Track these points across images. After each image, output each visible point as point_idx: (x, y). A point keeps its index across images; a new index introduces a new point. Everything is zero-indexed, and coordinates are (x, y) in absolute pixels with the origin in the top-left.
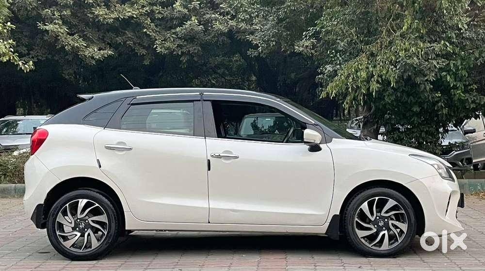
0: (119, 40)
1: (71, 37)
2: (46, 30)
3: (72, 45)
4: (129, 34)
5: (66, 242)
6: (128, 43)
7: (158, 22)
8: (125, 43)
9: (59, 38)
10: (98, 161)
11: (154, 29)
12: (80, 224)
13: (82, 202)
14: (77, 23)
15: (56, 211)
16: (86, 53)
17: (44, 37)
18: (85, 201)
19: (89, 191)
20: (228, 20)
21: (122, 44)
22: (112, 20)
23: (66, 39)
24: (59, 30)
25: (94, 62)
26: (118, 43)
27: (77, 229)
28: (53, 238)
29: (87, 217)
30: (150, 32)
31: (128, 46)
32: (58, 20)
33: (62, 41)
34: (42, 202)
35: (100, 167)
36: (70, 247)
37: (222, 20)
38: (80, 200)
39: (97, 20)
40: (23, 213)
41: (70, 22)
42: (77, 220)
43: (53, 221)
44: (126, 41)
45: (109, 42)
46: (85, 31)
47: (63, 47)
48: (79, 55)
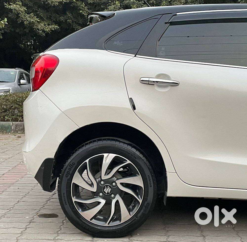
0: (62, 18)
1: (28, 15)
2: (10, 9)
3: (29, 20)
4: (69, 15)
5: (85, 212)
6: (68, 21)
7: (90, 7)
8: (66, 21)
9: (20, 15)
10: (131, 100)
11: (87, 11)
12: (104, 188)
13: (108, 158)
14: (32, 6)
15: (72, 169)
16: (39, 27)
17: (9, 15)
18: (112, 156)
19: (117, 143)
20: (142, 4)
21: (64, 21)
22: (58, 3)
23: (25, 16)
24: (20, 9)
25: (44, 35)
26: (61, 21)
27: (101, 194)
28: (67, 207)
29: (115, 179)
30: (85, 13)
31: (68, 23)
32: (19, 2)
33: (22, 17)
34: (52, 156)
35: (134, 108)
36: (91, 220)
37: (138, 4)
38: (105, 155)
39: (47, 3)
40: (6, 150)
41: (27, 4)
42: (100, 182)
43: (67, 182)
44: (67, 20)
45: (55, 20)
46: (37, 11)
47: (22, 22)
48: (33, 29)
